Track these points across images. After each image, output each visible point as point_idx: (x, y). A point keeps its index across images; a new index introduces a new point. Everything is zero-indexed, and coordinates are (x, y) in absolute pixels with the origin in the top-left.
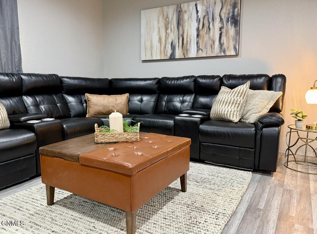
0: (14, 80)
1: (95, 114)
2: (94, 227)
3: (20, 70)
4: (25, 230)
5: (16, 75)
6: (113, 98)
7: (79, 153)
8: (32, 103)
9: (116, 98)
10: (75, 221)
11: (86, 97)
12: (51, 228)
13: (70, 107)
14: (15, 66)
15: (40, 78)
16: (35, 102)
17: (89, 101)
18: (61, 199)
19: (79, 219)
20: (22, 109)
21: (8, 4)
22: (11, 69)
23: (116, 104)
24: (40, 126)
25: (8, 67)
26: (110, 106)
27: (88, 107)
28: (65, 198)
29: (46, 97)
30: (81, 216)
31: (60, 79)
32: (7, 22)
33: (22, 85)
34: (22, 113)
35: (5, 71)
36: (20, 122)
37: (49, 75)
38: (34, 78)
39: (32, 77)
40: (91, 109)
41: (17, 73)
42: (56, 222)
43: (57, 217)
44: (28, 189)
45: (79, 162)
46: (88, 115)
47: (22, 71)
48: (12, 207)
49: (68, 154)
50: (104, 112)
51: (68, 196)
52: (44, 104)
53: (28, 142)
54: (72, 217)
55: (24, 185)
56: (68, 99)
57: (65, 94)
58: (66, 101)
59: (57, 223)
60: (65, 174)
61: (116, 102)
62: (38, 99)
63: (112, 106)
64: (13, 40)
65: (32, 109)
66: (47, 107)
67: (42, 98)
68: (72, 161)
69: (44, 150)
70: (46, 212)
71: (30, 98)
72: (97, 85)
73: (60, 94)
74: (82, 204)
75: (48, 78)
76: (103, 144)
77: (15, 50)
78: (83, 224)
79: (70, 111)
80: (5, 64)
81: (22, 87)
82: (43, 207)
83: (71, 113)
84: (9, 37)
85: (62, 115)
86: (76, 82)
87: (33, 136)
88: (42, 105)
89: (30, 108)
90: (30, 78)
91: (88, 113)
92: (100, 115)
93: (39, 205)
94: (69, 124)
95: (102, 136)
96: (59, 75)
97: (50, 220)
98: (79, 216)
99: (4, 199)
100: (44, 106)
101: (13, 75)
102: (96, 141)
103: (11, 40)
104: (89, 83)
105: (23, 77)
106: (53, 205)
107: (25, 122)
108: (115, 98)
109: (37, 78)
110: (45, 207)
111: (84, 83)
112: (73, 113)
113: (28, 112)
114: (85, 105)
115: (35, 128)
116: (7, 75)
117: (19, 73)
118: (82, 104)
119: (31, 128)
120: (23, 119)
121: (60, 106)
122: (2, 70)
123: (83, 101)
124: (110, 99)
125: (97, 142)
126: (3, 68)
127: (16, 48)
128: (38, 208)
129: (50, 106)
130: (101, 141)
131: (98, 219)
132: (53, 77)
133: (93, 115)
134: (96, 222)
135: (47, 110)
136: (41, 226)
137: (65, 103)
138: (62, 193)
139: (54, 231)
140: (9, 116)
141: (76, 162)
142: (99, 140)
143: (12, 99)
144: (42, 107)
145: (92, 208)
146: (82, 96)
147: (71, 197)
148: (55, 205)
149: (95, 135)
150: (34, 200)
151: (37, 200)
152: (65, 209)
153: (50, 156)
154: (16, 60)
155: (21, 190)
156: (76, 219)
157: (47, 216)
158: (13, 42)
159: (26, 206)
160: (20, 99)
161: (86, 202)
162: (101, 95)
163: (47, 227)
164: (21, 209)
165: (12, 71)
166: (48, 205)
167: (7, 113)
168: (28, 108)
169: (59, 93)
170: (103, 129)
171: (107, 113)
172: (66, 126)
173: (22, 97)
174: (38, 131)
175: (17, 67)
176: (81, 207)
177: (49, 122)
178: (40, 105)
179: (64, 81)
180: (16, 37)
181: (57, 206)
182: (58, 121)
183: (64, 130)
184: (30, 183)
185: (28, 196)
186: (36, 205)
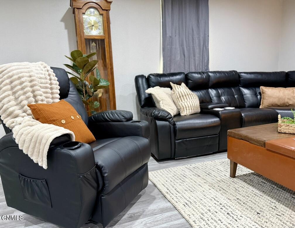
0: (204, 77)
1: (268, 105)
2: (276, 207)
3: (207, 69)
4: (215, 191)
5: (206, 73)
6: (290, 91)
7: (264, 139)
8: (215, 94)
9: (294, 90)
10: (256, 197)
11: (261, 90)
12: (236, 196)
13: (245, 99)
14: (204, 66)
15: (223, 74)
16: (218, 94)
17: (264, 93)
18: (241, 175)
19: (260, 196)
20: (208, 100)
21: (203, 18)
22: (201, 69)
23: (293, 96)
24: (224, 113)
25: (200, 67)
26: (286, 99)
27: (262, 99)
28: (244, 175)
29: (226, 89)
30: (261, 193)
31: (239, 75)
32: (201, 33)
33: (209, 80)
34: (208, 102)
35: (197, 70)
36: (208, 109)
37: (230, 71)
38: (218, 75)
39: (217, 74)
40: (265, 101)
41: (206, 71)
42: (239, 192)
43: (239, 189)
44: (213, 161)
45: (265, 147)
46: (262, 106)
47: (209, 70)
48: (203, 171)
49: (255, 138)
50: (279, 104)
51: (247, 174)
52: (224, 95)
53: (215, 125)
54: (252, 192)
55: (209, 158)
56: (244, 92)
57: (241, 87)
58: (242, 93)
59: (241, 193)
60: (250, 155)
61: (293, 95)
62: (220, 92)
63: (288, 98)
64: (204, 46)
65: (215, 99)
66: (227, 98)
67: (223, 91)
68: (257, 145)
69: (232, 132)
70: (230, 182)
71: (214, 90)
72: (272, 78)
73: (238, 87)
74: (261, 184)
75: (229, 74)
76: (287, 135)
77: (205, 53)
78: (264, 201)
79: (245, 102)
80: (198, 65)
81: (209, 82)
82: (227, 177)
83: (246, 103)
84: (202, 44)
85: (238, 105)
86: (252, 76)
87: (218, 120)
88: (223, 97)
89: (214, 99)
90: (215, 74)
91: (262, 104)
92: (273, 107)
93: (223, 175)
94: (247, 113)
95: (285, 127)
96: (238, 71)
97: (234, 189)
98: (259, 193)
99: (197, 164)
100: (225, 97)
101: (203, 73)
102: (279, 130)
103: (203, 46)
104: (264, 77)
105: (210, 74)
106: (234, 178)
107: (212, 109)
108: (292, 90)
109: (221, 74)
110: (229, 178)
111: (259, 77)
112: (247, 104)
113: (212, 102)
114: (259, 97)
115: (220, 114)
116: (200, 73)
117: (207, 71)
118: (257, 96)
119: (216, 114)
120: (210, 106)
121: (237, 97)
122: (195, 70)
123: (258, 94)
124: (286, 91)
125: (280, 132)
126: (196, 68)
127: (206, 52)
128: (223, 177)
129: (229, 97)
130: (285, 131)
131: (279, 201)
132: (233, 73)
133: (267, 106)
134: (277, 203)
135: (226, 100)
136: (227, 192)
137: (241, 95)
138: (241, 170)
139: (238, 199)
140: (201, 104)
141: (262, 146)
142: (282, 130)
143: (202, 91)
144: (223, 98)
145: (272, 190)
146: (257, 89)
147: (250, 176)
148: (237, 179)
149: (279, 125)
150: (219, 171)
151: (221, 171)
152: (246, 184)
153: (236, 138)
154: (205, 61)
155: (209, 161)
156: (257, 195)
157: (231, 185)
158: (204, 47)
159: (213, 173)
160: (207, 91)
161: (265, 183)
162: (276, 88)
163: (232, 194)
164: (210, 174)
165: (202, 70)
166: (230, 177)
167: (200, 102)
168: (212, 99)
169: (236, 86)
170: (285, 120)
171: (282, 105)
172: (245, 115)
173: (208, 89)
174: (222, 117)
175: (206, 66)
176: (260, 185)
177: (231, 111)
178: (221, 96)
179: (242, 76)
180: (207, 43)
181: (238, 179)
182: (238, 110)
183: (242, 118)
184: (214, 157)
185: (214, 166)
186: (221, 174)
